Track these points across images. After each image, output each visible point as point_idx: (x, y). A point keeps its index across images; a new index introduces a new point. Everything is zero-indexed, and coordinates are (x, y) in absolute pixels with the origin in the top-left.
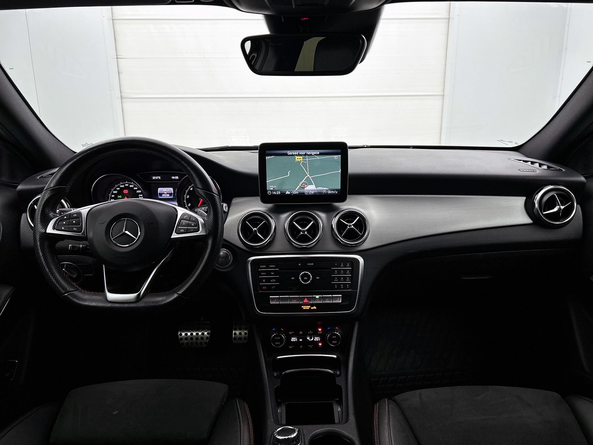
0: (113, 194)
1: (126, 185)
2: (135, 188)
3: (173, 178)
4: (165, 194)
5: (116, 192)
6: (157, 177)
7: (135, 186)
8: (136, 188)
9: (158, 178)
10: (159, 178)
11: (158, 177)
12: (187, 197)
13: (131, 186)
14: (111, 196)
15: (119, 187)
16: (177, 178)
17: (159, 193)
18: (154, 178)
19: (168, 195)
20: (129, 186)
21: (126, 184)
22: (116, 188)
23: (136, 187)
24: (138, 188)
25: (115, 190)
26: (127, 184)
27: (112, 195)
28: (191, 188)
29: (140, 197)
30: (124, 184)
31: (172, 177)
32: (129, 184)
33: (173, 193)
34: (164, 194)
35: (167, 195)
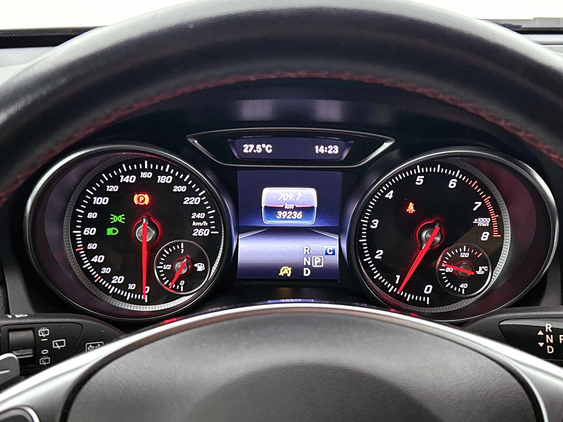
0: (92, 208)
1: (144, 175)
2: (177, 189)
3: (320, 150)
4: (288, 210)
5: (104, 201)
6: (258, 146)
7: (177, 181)
8: (183, 189)
9: (263, 149)
10: (268, 148)
11: (264, 146)
12: (370, 223)
13: (162, 179)
14: (85, 215)
15: (115, 181)
16: (334, 150)
17: (266, 207)
18: (248, 148)
19: (300, 215)
20: (155, 178)
21: (144, 170)
22: (104, 187)
23: (181, 183)
24: (189, 187)
25: (102, 192)
26: (148, 170)
27: (87, 211)
28: (388, 191)
29: (197, 220)
30: (137, 173)
31: (317, 147)
32: (157, 173)
33: (316, 206)
34: (283, 209)
35: (295, 212)
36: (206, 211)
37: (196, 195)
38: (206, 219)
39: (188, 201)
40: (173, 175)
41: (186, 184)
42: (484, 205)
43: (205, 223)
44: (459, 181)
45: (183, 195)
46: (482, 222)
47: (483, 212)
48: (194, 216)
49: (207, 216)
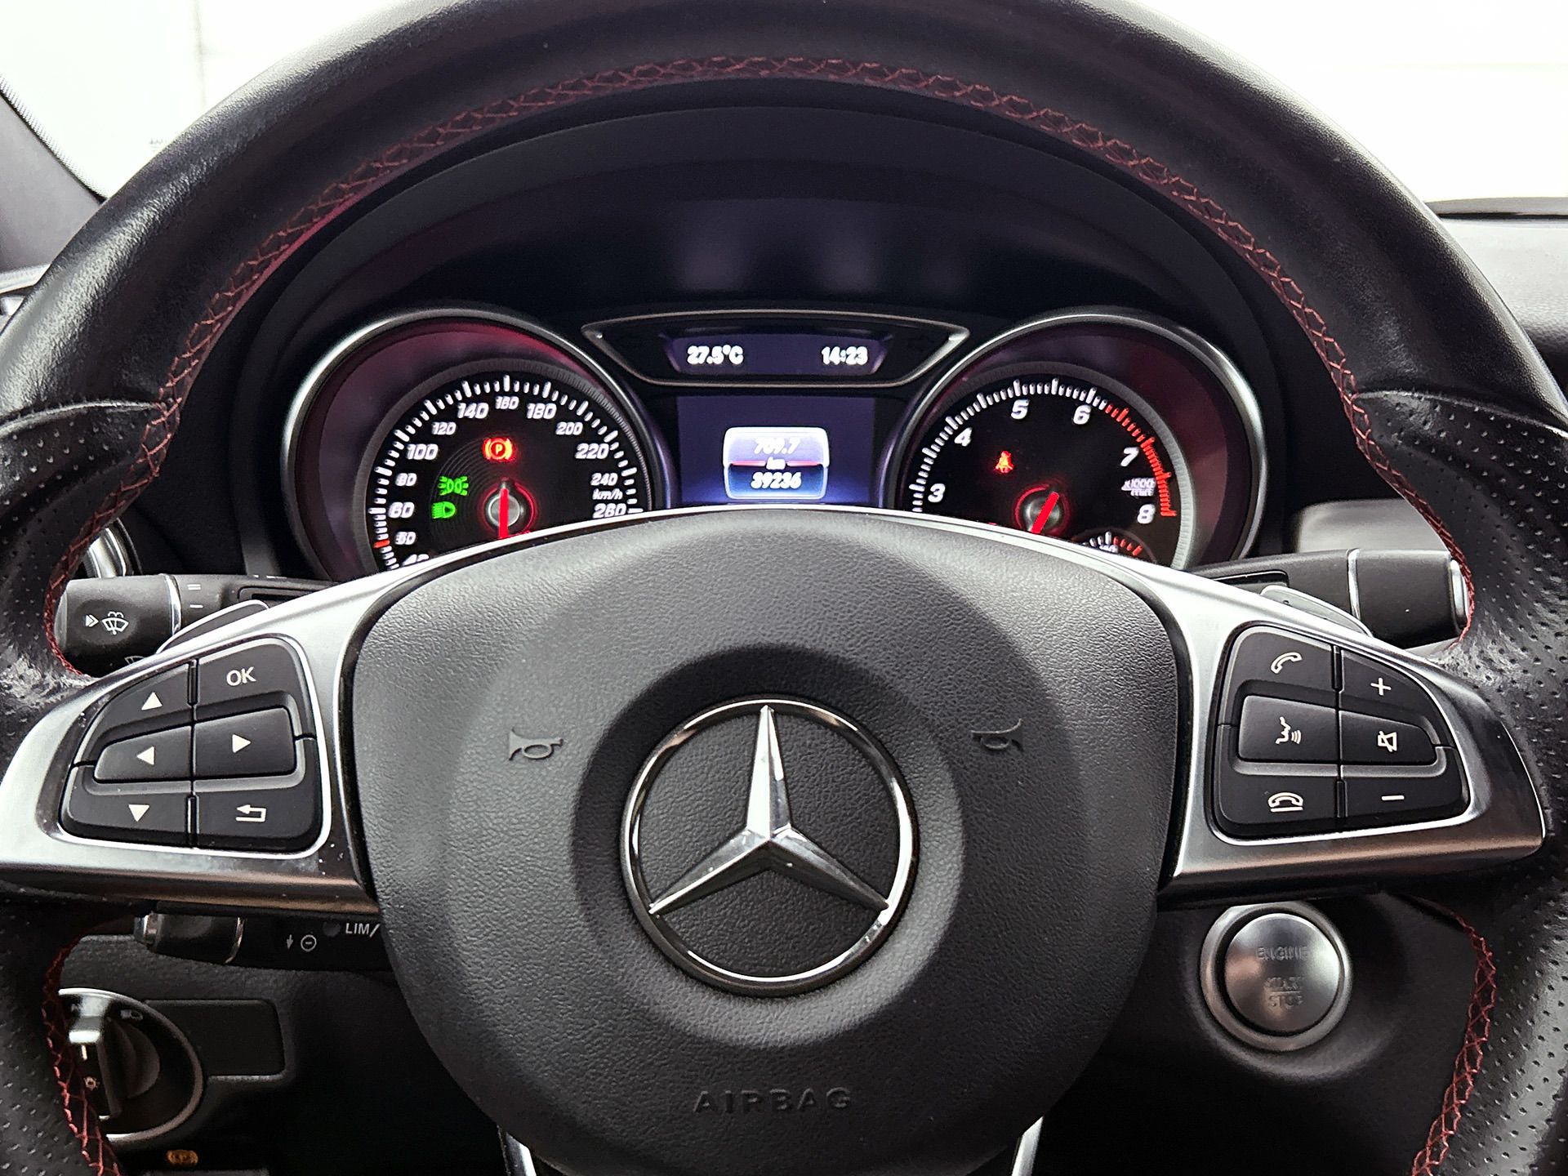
0: (404, 465)
1: (502, 403)
2: (566, 429)
3: (832, 356)
4: (773, 472)
5: (427, 452)
6: (717, 350)
7: (565, 414)
8: (576, 429)
9: (726, 357)
10: (736, 355)
11: (727, 348)
12: (927, 492)
13: (536, 411)
14: (392, 479)
15: (449, 414)
16: (857, 356)
17: (732, 467)
18: (697, 355)
19: (796, 480)
20: (523, 408)
21: (503, 393)
22: (427, 426)
23: (572, 417)
24: (587, 425)
25: (424, 436)
26: (511, 393)
27: (396, 471)
28: (961, 429)
29: (602, 488)
30: (490, 398)
31: (826, 351)
32: (526, 399)
33: (826, 463)
34: (764, 470)
35: (788, 475)
36: (619, 471)
37: (600, 440)
38: (620, 485)
39: (585, 452)
40: (557, 403)
41: (581, 419)
42: (1141, 455)
43: (618, 494)
44: (1095, 411)
45: (575, 441)
46: (1139, 487)
47: (1140, 469)
48: (597, 479)
49: (621, 479)
